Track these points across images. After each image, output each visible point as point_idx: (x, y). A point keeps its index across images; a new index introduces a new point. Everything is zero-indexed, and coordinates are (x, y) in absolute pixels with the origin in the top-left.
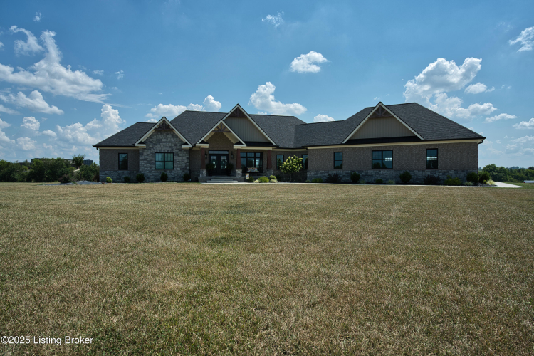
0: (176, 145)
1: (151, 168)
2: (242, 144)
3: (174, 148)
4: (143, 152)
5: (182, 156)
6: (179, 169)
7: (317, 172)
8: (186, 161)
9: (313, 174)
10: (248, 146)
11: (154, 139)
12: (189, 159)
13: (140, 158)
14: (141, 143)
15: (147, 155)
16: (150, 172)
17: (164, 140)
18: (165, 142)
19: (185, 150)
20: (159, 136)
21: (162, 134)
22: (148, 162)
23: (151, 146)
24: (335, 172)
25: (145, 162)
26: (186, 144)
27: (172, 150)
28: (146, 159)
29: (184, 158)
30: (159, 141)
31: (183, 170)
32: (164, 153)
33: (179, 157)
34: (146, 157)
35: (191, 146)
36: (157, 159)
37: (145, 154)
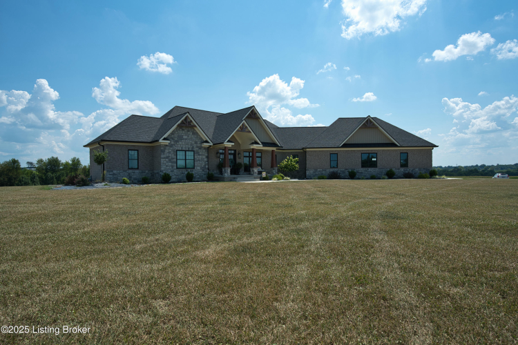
0: (196, 143)
1: (172, 166)
2: (259, 144)
3: (195, 145)
4: (165, 149)
5: (201, 155)
6: (199, 168)
7: (316, 170)
8: (206, 160)
9: (311, 172)
10: (264, 146)
11: (176, 135)
12: (208, 157)
13: (162, 156)
14: (165, 139)
15: (169, 153)
16: (172, 171)
17: (185, 137)
18: (186, 139)
19: (205, 148)
20: (181, 132)
21: (183, 130)
22: (170, 161)
23: (172, 143)
24: (332, 170)
25: (167, 160)
26: (207, 142)
27: (193, 147)
28: (167, 157)
29: (204, 157)
30: (181, 138)
31: (203, 169)
32: (185, 151)
33: (199, 155)
34: (168, 155)
35: (211, 144)
36: (178, 157)
37: (167, 151)
